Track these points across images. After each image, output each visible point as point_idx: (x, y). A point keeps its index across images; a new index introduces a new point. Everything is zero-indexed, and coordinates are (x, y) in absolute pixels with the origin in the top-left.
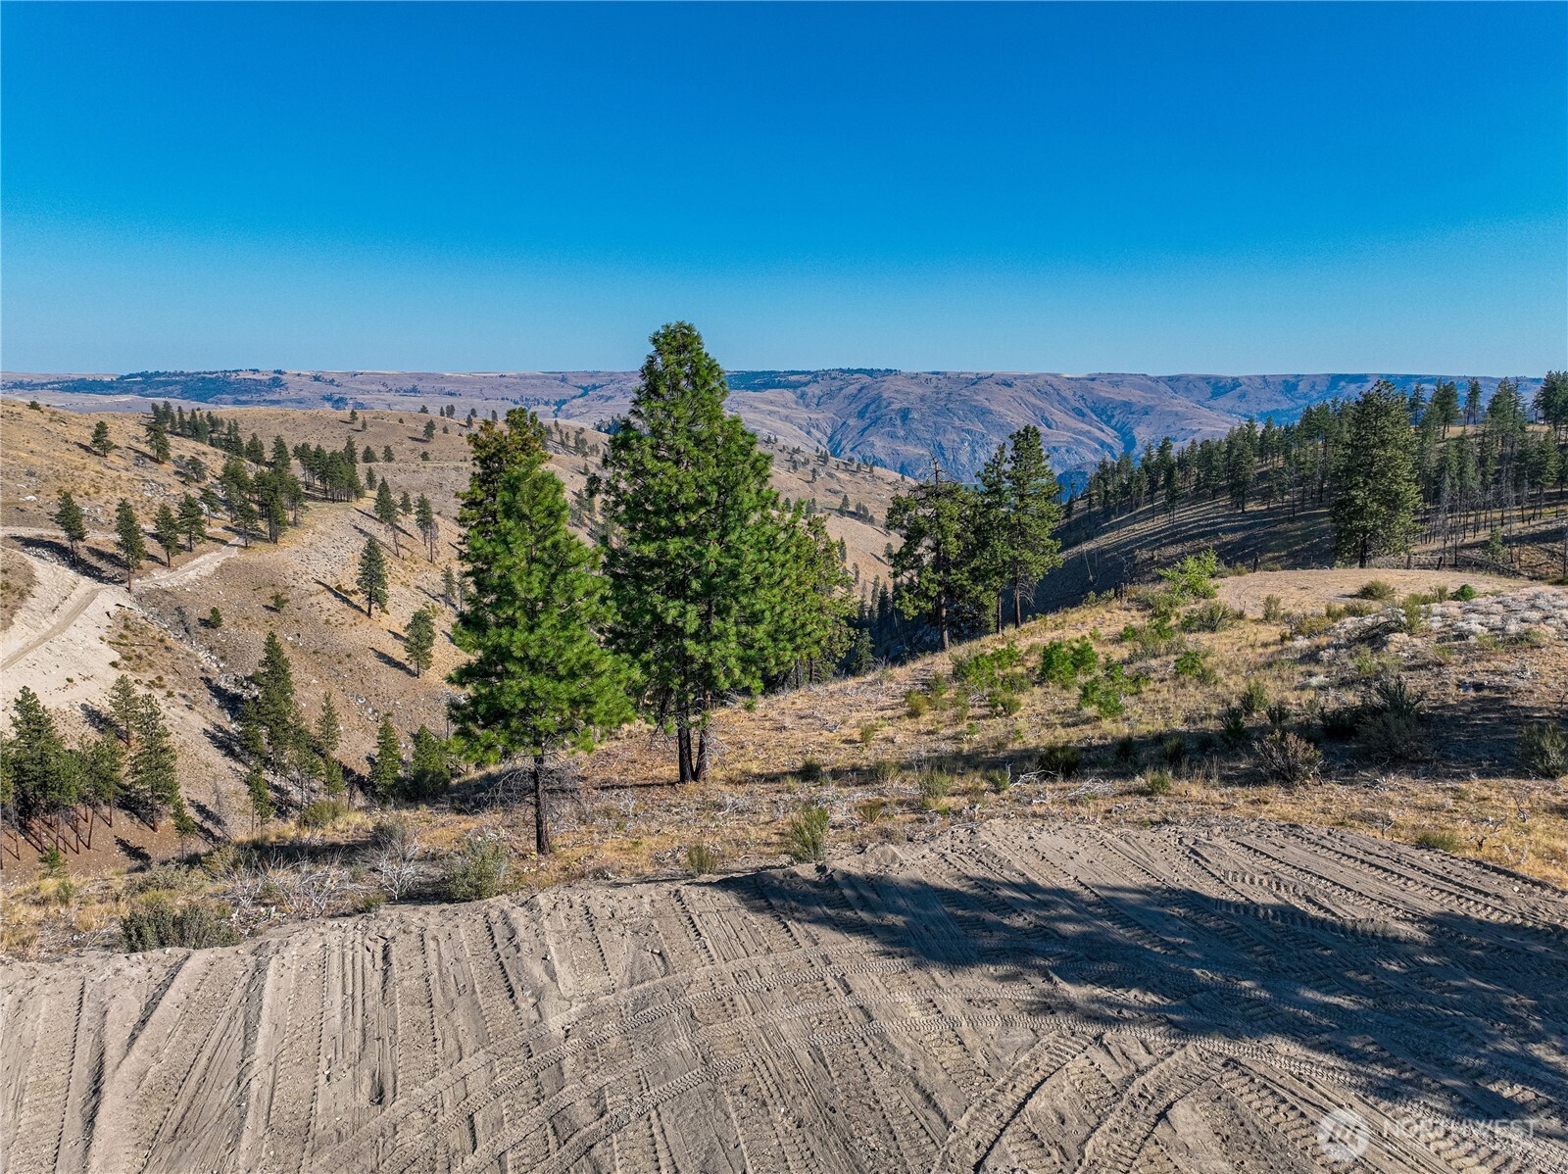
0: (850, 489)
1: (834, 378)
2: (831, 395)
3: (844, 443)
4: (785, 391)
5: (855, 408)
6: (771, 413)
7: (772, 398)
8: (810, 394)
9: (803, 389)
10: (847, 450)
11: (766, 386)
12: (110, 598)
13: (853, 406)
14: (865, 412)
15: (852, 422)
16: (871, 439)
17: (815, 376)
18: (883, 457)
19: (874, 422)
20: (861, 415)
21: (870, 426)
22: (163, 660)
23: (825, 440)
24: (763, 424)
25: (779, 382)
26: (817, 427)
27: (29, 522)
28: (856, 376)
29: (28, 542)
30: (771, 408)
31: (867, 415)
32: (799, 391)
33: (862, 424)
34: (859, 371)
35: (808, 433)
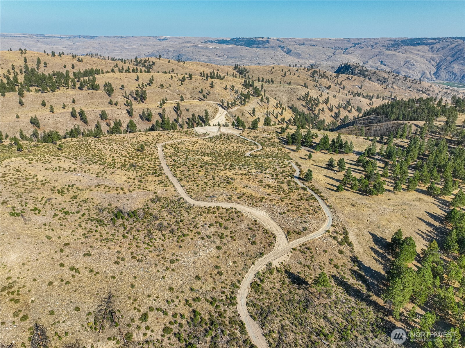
0: (396, 91)
1: (447, 41)
2: (443, 48)
3: (442, 66)
4: (425, 46)
5: (451, 53)
6: (417, 54)
7: (419, 49)
8: (435, 47)
9: (433, 45)
10: (443, 69)
11: (418, 44)
12: (226, 112)
13: (451, 52)
14: (455, 55)
15: (448, 58)
16: (453, 65)
17: (439, 40)
18: (456, 72)
19: (457, 59)
20: (453, 56)
21: (455, 60)
22: (230, 120)
23: (436, 64)
24: (412, 59)
25: (424, 43)
26: (434, 60)
27: (218, 101)
28: (457, 40)
29: (218, 104)
30: (418, 53)
31: (455, 56)
32: (431, 46)
33: (453, 59)
34: (460, 38)
35: (430, 62)
